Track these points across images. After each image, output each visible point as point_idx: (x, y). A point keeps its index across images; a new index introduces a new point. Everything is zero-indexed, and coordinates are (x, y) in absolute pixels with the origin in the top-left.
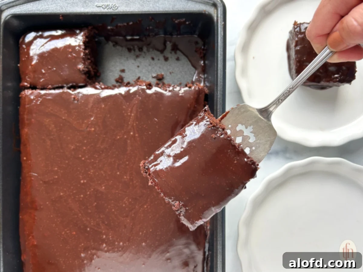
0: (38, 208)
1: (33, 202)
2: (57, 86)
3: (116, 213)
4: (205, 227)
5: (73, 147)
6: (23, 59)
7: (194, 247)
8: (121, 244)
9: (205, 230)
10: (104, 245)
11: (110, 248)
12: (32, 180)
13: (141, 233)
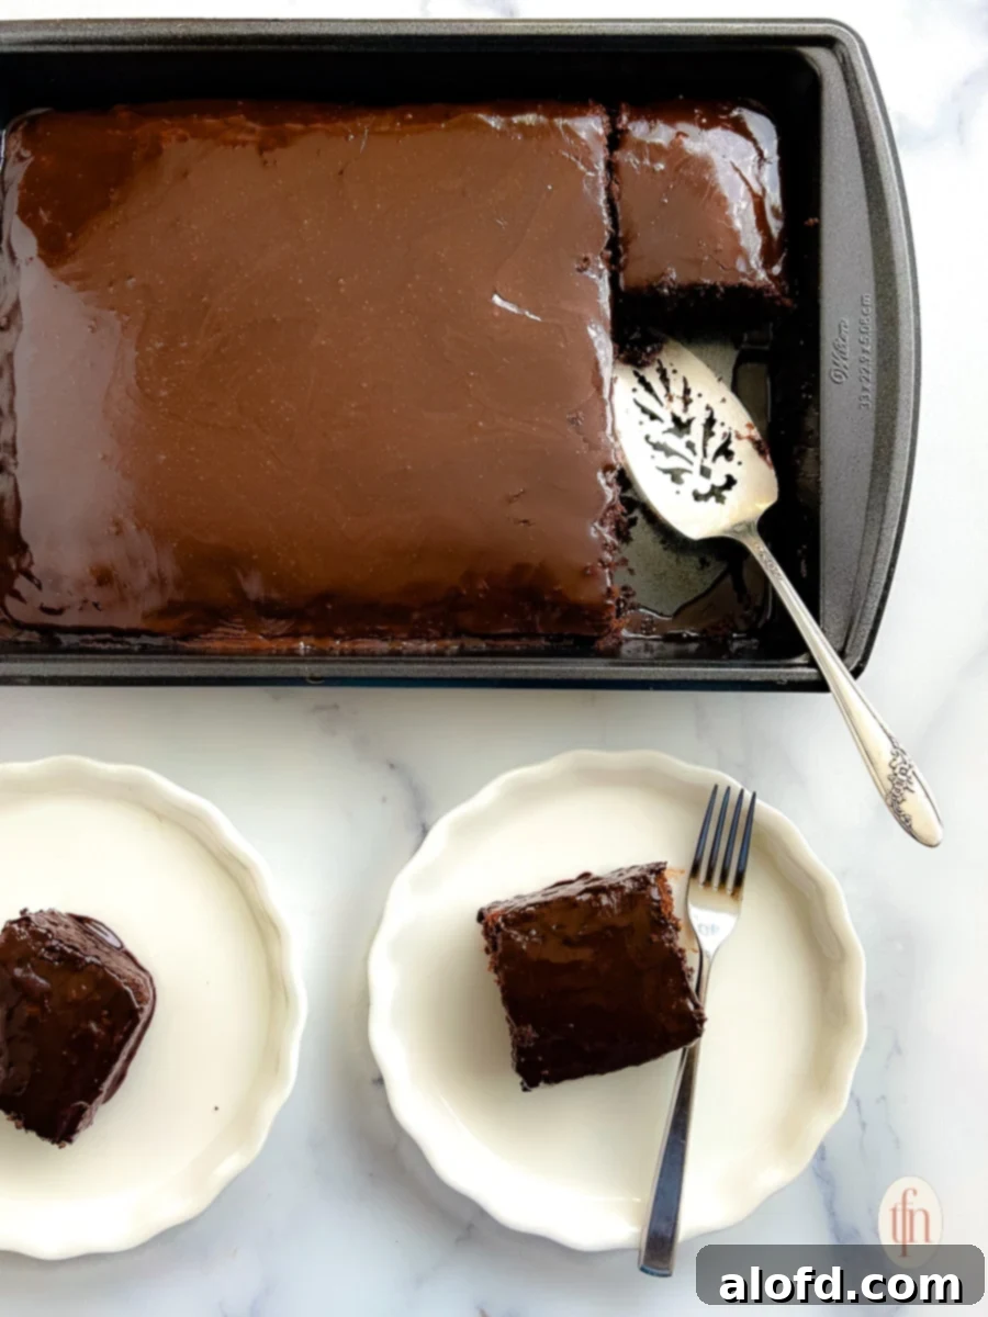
0: (266, 155)
1: (284, 141)
2: (619, 209)
3: (251, 378)
4: (209, 636)
5: (443, 255)
6: (696, 111)
7: (154, 601)
8: (164, 393)
9: (202, 636)
10: (159, 345)
11: (151, 361)
12: (347, 138)
13: (193, 449)
